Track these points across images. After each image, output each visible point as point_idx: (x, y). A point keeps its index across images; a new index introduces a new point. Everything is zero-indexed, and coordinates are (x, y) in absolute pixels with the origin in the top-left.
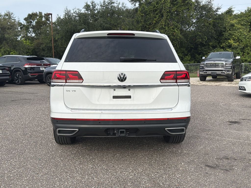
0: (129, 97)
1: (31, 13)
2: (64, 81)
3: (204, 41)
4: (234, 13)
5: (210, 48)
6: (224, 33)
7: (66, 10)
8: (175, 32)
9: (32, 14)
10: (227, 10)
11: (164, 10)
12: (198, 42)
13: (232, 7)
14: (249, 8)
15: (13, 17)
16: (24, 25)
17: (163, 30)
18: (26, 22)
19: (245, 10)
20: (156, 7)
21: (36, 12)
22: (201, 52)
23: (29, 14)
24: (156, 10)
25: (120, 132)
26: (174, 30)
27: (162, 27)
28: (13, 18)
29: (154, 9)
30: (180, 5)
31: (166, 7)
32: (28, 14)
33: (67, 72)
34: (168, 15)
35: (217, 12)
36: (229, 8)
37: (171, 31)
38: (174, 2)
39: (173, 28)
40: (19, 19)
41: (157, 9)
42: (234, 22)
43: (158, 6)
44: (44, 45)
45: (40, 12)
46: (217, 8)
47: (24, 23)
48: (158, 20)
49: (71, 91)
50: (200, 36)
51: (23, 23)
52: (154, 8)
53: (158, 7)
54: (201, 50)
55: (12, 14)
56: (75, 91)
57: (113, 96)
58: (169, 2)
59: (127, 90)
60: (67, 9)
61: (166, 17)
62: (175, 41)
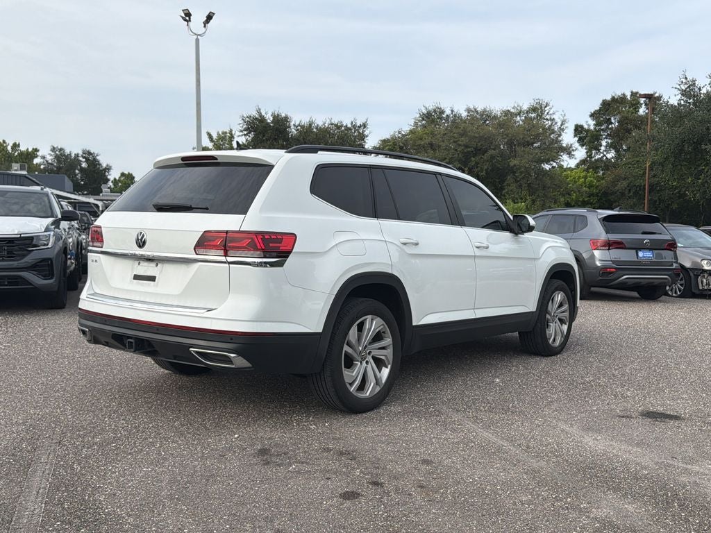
0: (152, 279)
1: (609, 98)
7: (684, 81)
9: (613, 98)
15: (548, 113)
16: (588, 131)
18: (594, 122)
21: (624, 95)
23: (603, 101)
28: (548, 117)
32: (601, 102)
40: (565, 118)
44: (625, 183)
45: (635, 91)
47: (589, 125)
51: (586, 127)
55: (547, 105)
57: (134, 275)
59: (153, 264)
60: (686, 78)
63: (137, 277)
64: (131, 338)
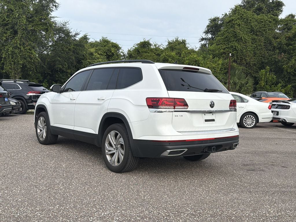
0: (213, 120)
2: (173, 107)
3: (65, 67)
4: (90, 41)
5: (69, 76)
6: (82, 61)
8: (32, 53)
10: (83, 37)
11: (19, 26)
12: (57, 68)
13: (87, 34)
14: (104, 38)
17: (17, 50)
19: (100, 40)
20: (6, 21)
22: (59, 79)
24: (6, 25)
25: (212, 149)
26: (31, 52)
27: (17, 47)
29: (3, 23)
30: (36, 24)
31: (21, 23)
33: (175, 100)
34: (23, 33)
35: (76, 37)
36: (84, 34)
37: (28, 52)
38: (29, 19)
39: (29, 49)
41: (7, 23)
42: (92, 50)
43: (9, 20)
46: (75, 33)
48: (10, 37)
49: (179, 116)
50: (60, 61)
52: (3, 21)
53: (9, 22)
54: (59, 77)
56: (182, 116)
57: (205, 120)
58: (25, 18)
59: (211, 114)
61: (21, 35)
62: (31, 64)
63: (206, 121)
64: (213, 146)
